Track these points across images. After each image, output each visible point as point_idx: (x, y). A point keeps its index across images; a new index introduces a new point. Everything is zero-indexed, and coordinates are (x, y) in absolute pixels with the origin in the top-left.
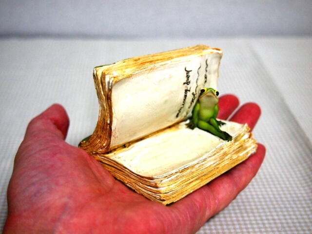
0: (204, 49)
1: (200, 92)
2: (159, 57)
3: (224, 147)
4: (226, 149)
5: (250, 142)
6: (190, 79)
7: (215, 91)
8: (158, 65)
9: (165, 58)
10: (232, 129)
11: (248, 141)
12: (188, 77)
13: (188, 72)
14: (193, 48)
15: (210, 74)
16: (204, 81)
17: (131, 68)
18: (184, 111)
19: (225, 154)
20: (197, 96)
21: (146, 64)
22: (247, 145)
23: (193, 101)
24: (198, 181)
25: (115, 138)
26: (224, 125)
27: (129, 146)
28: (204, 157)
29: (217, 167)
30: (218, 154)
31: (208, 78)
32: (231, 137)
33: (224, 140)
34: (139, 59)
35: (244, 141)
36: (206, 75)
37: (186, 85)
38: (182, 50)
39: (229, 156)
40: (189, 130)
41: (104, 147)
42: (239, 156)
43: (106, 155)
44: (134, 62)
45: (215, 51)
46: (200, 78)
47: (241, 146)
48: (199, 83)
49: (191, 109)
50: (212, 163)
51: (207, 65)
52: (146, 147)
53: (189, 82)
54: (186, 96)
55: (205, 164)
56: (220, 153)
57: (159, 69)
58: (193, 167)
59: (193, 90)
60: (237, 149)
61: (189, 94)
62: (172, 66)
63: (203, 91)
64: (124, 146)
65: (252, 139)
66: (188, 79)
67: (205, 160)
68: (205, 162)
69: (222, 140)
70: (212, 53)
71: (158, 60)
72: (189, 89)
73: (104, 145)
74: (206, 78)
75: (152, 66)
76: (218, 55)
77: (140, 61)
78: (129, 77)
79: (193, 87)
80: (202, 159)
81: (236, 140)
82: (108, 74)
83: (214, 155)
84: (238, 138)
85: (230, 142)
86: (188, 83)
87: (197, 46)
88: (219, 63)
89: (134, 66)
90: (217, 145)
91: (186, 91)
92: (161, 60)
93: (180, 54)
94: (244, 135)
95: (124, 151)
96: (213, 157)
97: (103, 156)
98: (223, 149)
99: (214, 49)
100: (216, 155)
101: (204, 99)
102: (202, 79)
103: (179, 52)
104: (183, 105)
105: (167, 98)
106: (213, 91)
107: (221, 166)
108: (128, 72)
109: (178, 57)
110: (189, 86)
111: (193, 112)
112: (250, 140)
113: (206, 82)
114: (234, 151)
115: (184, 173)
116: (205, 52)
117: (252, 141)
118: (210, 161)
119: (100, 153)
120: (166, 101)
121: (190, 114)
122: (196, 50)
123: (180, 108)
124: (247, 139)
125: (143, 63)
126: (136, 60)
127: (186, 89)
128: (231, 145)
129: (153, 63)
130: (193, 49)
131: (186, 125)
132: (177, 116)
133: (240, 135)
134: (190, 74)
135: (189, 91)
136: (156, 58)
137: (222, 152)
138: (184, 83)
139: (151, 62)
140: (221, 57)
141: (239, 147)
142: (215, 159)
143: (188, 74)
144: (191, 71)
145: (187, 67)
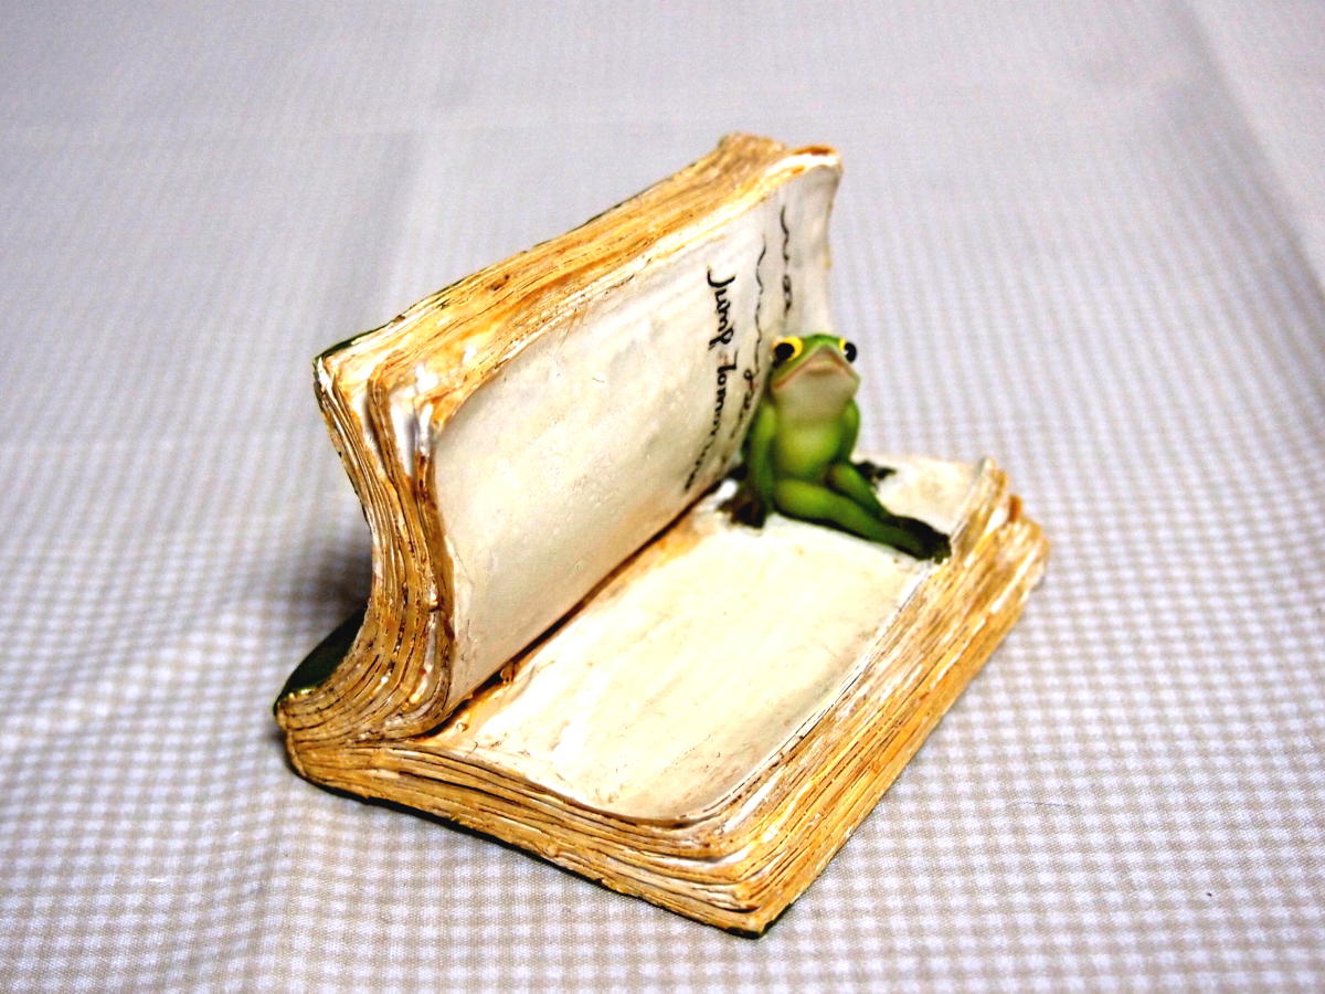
0: (756, 159)
1: (771, 358)
2: (592, 250)
3: (927, 594)
4: (935, 598)
5: (1019, 540)
6: (733, 315)
8: (596, 290)
9: (617, 247)
10: (932, 492)
11: (1010, 537)
12: (723, 309)
13: (719, 288)
14: (714, 164)
15: (799, 265)
16: (782, 304)
17: (483, 328)
18: (713, 455)
19: (937, 624)
20: (759, 379)
21: (549, 298)
22: (1010, 554)
23: (747, 399)
24: (863, 781)
25: (467, 662)
26: (889, 479)
27: (514, 674)
28: (862, 664)
29: (921, 690)
30: (912, 630)
31: (794, 289)
32: (944, 539)
33: (919, 556)
34: (507, 277)
35: (996, 539)
36: (786, 277)
37: (719, 345)
38: (670, 189)
39: (955, 625)
40: (743, 534)
41: (416, 707)
42: (989, 618)
43: (430, 743)
44: (491, 297)
45: (811, 162)
46: (767, 299)
47: (990, 567)
48: (765, 321)
49: (741, 435)
50: (897, 679)
51: (786, 231)
52: (591, 664)
53: (731, 330)
54: (721, 394)
55: (872, 690)
56: (918, 624)
57: (608, 306)
58: (828, 721)
59: (746, 362)
60: (978, 583)
61: (734, 381)
62: (658, 279)
63: (784, 351)
64: (495, 681)
65: (1024, 522)
66: (724, 320)
67: (867, 675)
68: (871, 682)
69: (907, 561)
70: (797, 171)
71: (591, 266)
72: (731, 361)
73: (415, 698)
74: (787, 289)
75: (574, 299)
76: (826, 177)
77: (514, 289)
78: (493, 376)
79: (743, 349)
80: (855, 672)
81: (965, 548)
83: (896, 642)
84: (973, 534)
85: (945, 561)
86: (723, 337)
87: (722, 144)
88: (830, 207)
89: (496, 318)
90: (897, 589)
91: (723, 371)
92: (603, 260)
93: (675, 212)
94: (990, 511)
95: (500, 701)
96: (897, 652)
97: (416, 749)
98: (923, 601)
99: (800, 153)
100: (904, 641)
101: (793, 387)
102: (775, 299)
103: (664, 202)
104: (713, 433)
105: (654, 426)
106: (832, 345)
107: (933, 685)
108: (477, 352)
109: (668, 229)
110: (730, 349)
111: (747, 446)
112: (1017, 526)
113: (788, 305)
114: (966, 597)
115: (804, 761)
116: (774, 176)
117: (1027, 530)
118: (888, 672)
119: (393, 734)
120: (652, 443)
121: (736, 458)
122: (727, 169)
123: (701, 450)
124: (1004, 527)
125: (530, 298)
126: (496, 287)
127: (721, 363)
128: (949, 576)
129: (571, 286)
130: (715, 172)
131: (724, 506)
132: (688, 486)
133: (973, 517)
134: (732, 292)
135: (734, 367)
136: (579, 256)
137: (925, 614)
138: (713, 342)
139: (563, 281)
140: (835, 183)
141: (983, 575)
142: (906, 659)
143: (721, 298)
144: (732, 280)
145: (714, 266)
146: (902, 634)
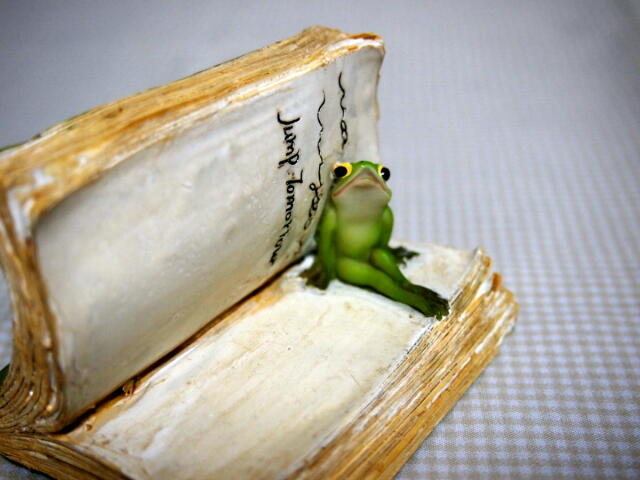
0: (325, 41)
2: (188, 93)
3: (429, 341)
4: (435, 344)
5: (498, 303)
6: (297, 146)
7: (376, 166)
8: (188, 119)
9: (207, 92)
10: (441, 269)
11: (492, 301)
12: (290, 140)
13: (288, 125)
14: (294, 42)
15: (354, 115)
16: (341, 141)
17: (93, 145)
18: (291, 241)
19: (435, 362)
20: (324, 190)
21: (148, 125)
22: (491, 313)
23: (314, 207)
24: (370, 478)
26: (414, 259)
27: (134, 388)
28: (377, 391)
29: (420, 409)
30: (417, 366)
31: (349, 130)
33: (426, 315)
34: (121, 110)
35: (482, 301)
36: (343, 121)
37: (287, 165)
38: (257, 56)
39: (448, 362)
41: (50, 414)
42: (474, 356)
43: (63, 439)
44: (104, 124)
45: (362, 43)
46: (326, 135)
47: (477, 321)
48: (325, 152)
49: (312, 227)
50: (402, 403)
51: (343, 90)
52: (189, 383)
53: (297, 155)
54: (291, 200)
55: (383, 410)
56: (422, 362)
57: (194, 133)
58: (346, 435)
59: (310, 177)
60: (466, 333)
61: (302, 194)
62: (236, 115)
64: (118, 393)
65: (502, 292)
66: (291, 147)
67: (380, 399)
68: (382, 404)
69: (418, 316)
70: (352, 49)
71: (185, 104)
72: (298, 177)
73: (50, 408)
74: (344, 130)
75: (168, 126)
76: (372, 54)
77: (124, 119)
78: (92, 182)
79: (308, 168)
80: (370, 398)
81: (459, 309)
82: (14, 184)
83: (404, 375)
84: (465, 299)
85: (444, 318)
86: (291, 159)
87: (305, 33)
88: (378, 76)
89: (106, 138)
90: (408, 337)
91: (291, 184)
92: (195, 100)
93: (256, 71)
94: (479, 284)
95: (120, 409)
96: (404, 382)
97: (54, 442)
98: (426, 346)
99: (355, 38)
100: (410, 374)
101: (345, 196)
102: (333, 138)
103: (250, 65)
104: (287, 226)
105: (233, 220)
107: (429, 405)
108: (87, 161)
109: (248, 81)
110: (296, 169)
111: (318, 234)
112: (497, 294)
113: (345, 141)
114: (457, 343)
115: (324, 465)
116: (334, 52)
117: (504, 296)
118: (396, 397)
120: (231, 233)
121: (311, 242)
122: (302, 46)
123: (278, 238)
124: (488, 294)
125: (135, 124)
126: (111, 116)
127: (290, 178)
128: (447, 327)
129: (168, 116)
130: (293, 47)
131: (304, 274)
132: (272, 261)
133: (466, 288)
134: (297, 128)
135: (301, 181)
136: (176, 97)
137: (427, 354)
138: (282, 163)
139: (162, 114)
140: (381, 60)
141: (471, 328)
142: (410, 387)
143: (288, 132)
144: (298, 119)
145: (283, 109)
146: (408, 369)
